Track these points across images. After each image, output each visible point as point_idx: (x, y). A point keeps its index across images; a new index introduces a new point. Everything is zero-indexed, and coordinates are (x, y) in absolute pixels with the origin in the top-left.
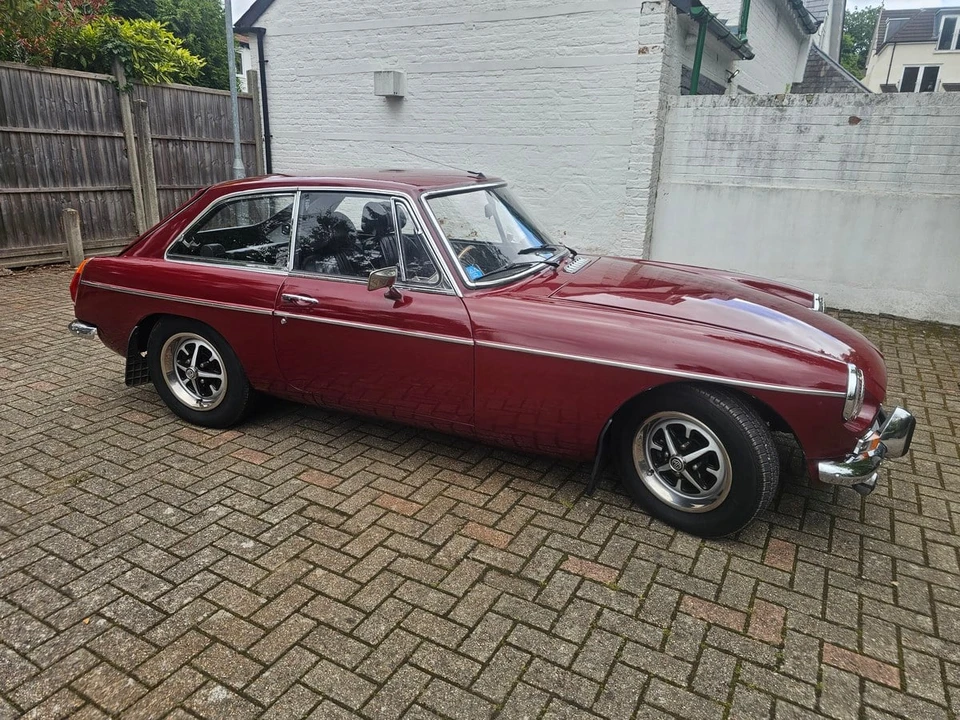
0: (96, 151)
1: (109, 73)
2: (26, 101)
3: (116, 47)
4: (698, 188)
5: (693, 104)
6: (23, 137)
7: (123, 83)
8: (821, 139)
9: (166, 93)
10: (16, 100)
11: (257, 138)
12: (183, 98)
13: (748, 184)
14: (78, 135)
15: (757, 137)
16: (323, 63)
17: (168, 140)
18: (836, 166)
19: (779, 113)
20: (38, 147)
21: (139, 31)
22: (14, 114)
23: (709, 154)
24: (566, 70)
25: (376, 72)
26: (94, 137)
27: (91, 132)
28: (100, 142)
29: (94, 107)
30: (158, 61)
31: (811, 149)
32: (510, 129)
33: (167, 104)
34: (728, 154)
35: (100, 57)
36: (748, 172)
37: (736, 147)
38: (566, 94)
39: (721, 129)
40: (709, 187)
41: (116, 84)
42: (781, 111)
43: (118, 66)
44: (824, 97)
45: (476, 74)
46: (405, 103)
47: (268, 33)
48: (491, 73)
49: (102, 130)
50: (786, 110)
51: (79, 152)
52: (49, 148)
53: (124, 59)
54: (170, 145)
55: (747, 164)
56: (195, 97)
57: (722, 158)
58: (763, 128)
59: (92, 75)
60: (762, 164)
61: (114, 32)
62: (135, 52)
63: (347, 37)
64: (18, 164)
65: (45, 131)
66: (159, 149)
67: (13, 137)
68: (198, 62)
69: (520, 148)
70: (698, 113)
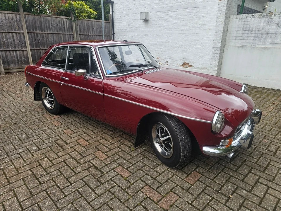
0: (66, 38)
1: (70, 16)
2: (48, 25)
3: (71, 9)
4: (239, 47)
5: (239, 18)
6: (47, 34)
7: (73, 19)
9: (85, 21)
10: (45, 24)
11: (111, 34)
12: (90, 23)
13: (257, 46)
14: (61, 34)
15: (261, 29)
16: (128, 11)
17: (85, 35)
19: (270, 20)
20: (51, 37)
21: (78, 4)
22: (44, 28)
23: (243, 35)
24: (197, 8)
25: (141, 13)
26: (65, 34)
27: (64, 33)
28: (67, 36)
29: (65, 26)
30: (83, 13)
32: (179, 29)
33: (85, 25)
34: (250, 35)
35: (68, 12)
36: (257, 42)
37: (253, 32)
38: (197, 16)
39: (248, 26)
40: (242, 47)
41: (71, 19)
42: (271, 19)
43: (72, 14)
45: (169, 11)
46: (149, 22)
47: (114, 3)
48: (174, 11)
49: (67, 32)
50: (273, 18)
51: (61, 39)
52: (53, 37)
53: (73, 12)
54: (86, 36)
55: (257, 39)
56: (93, 22)
57: (248, 37)
58: (264, 25)
59: (65, 17)
60: (263, 39)
61: (71, 5)
62: (76, 10)
63: (134, 3)
64: (45, 41)
65: (52, 33)
66: (83, 37)
67: (44, 34)
68: (95, 13)
69: (181, 35)
70: (240, 21)
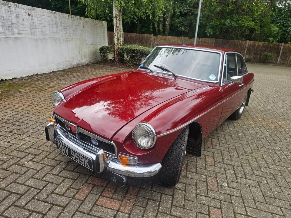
8: (23, 20)
18: (29, 29)
31: (22, 23)
36: (7, 31)
44: (20, 5)
